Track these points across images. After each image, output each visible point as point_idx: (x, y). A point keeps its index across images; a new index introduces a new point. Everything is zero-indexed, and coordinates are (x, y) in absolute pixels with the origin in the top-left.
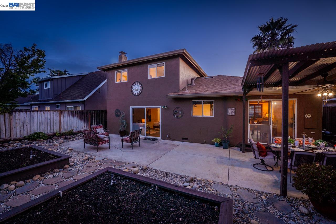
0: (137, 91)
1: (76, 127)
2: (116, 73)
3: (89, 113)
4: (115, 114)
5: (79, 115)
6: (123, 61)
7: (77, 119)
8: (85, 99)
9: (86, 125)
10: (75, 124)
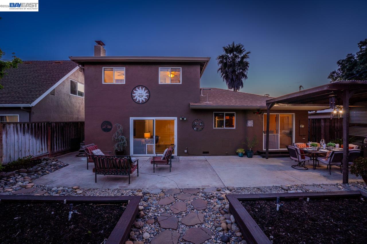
0: (141, 97)
1: (29, 151)
2: (104, 70)
3: (50, 126)
4: (102, 128)
5: (33, 130)
6: (102, 55)
7: (30, 137)
8: (34, 104)
9: (45, 146)
10: (27, 146)
